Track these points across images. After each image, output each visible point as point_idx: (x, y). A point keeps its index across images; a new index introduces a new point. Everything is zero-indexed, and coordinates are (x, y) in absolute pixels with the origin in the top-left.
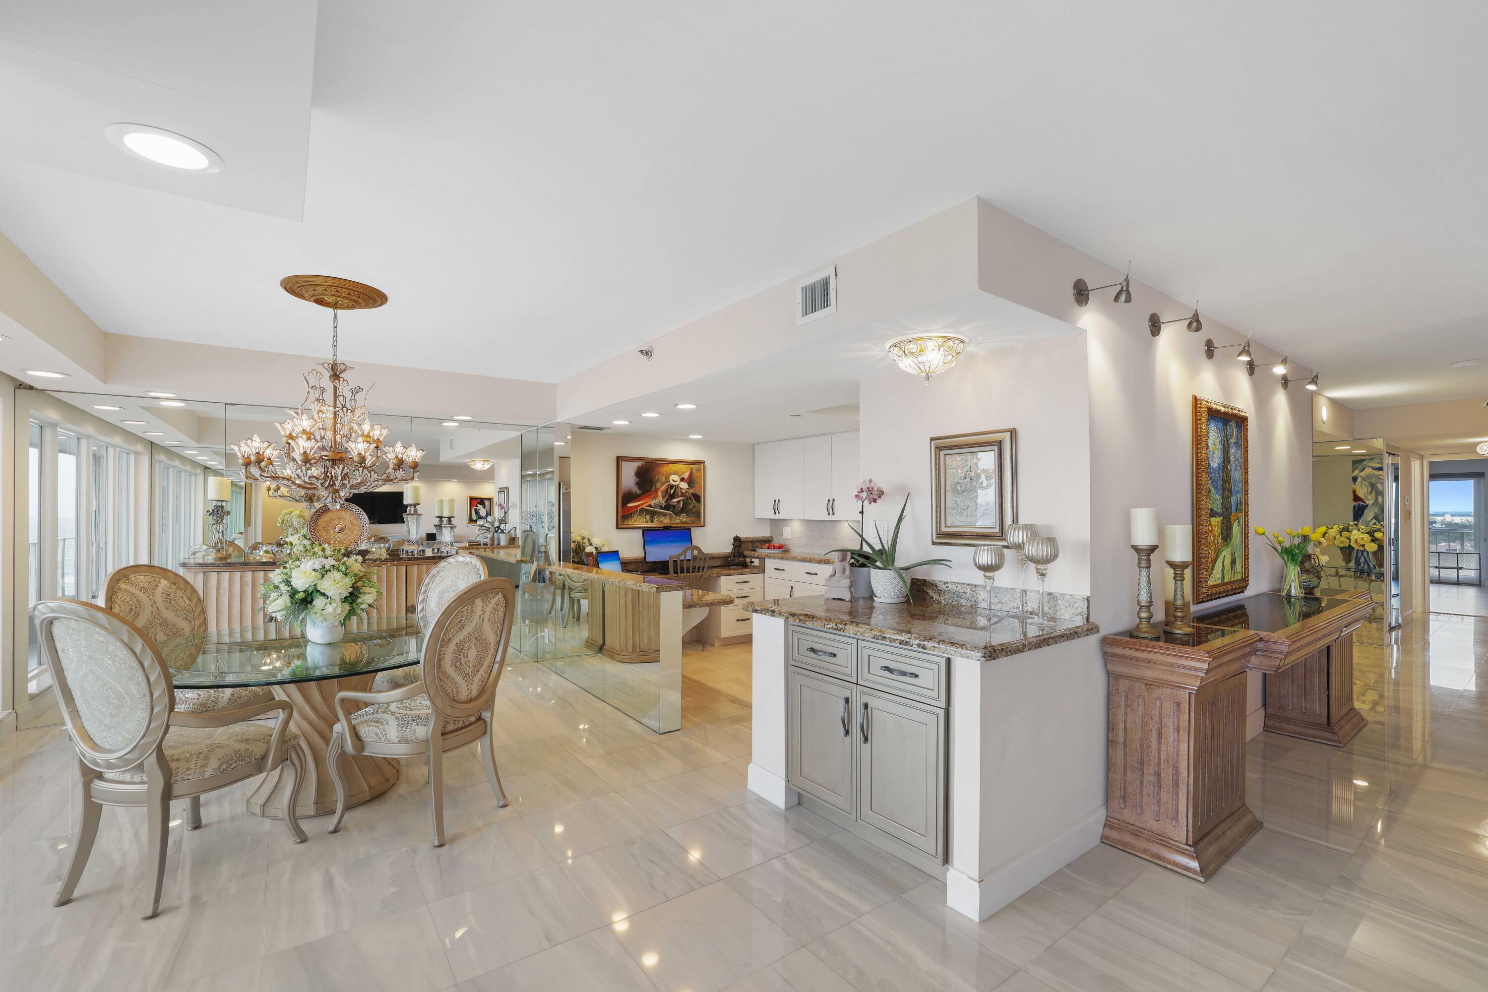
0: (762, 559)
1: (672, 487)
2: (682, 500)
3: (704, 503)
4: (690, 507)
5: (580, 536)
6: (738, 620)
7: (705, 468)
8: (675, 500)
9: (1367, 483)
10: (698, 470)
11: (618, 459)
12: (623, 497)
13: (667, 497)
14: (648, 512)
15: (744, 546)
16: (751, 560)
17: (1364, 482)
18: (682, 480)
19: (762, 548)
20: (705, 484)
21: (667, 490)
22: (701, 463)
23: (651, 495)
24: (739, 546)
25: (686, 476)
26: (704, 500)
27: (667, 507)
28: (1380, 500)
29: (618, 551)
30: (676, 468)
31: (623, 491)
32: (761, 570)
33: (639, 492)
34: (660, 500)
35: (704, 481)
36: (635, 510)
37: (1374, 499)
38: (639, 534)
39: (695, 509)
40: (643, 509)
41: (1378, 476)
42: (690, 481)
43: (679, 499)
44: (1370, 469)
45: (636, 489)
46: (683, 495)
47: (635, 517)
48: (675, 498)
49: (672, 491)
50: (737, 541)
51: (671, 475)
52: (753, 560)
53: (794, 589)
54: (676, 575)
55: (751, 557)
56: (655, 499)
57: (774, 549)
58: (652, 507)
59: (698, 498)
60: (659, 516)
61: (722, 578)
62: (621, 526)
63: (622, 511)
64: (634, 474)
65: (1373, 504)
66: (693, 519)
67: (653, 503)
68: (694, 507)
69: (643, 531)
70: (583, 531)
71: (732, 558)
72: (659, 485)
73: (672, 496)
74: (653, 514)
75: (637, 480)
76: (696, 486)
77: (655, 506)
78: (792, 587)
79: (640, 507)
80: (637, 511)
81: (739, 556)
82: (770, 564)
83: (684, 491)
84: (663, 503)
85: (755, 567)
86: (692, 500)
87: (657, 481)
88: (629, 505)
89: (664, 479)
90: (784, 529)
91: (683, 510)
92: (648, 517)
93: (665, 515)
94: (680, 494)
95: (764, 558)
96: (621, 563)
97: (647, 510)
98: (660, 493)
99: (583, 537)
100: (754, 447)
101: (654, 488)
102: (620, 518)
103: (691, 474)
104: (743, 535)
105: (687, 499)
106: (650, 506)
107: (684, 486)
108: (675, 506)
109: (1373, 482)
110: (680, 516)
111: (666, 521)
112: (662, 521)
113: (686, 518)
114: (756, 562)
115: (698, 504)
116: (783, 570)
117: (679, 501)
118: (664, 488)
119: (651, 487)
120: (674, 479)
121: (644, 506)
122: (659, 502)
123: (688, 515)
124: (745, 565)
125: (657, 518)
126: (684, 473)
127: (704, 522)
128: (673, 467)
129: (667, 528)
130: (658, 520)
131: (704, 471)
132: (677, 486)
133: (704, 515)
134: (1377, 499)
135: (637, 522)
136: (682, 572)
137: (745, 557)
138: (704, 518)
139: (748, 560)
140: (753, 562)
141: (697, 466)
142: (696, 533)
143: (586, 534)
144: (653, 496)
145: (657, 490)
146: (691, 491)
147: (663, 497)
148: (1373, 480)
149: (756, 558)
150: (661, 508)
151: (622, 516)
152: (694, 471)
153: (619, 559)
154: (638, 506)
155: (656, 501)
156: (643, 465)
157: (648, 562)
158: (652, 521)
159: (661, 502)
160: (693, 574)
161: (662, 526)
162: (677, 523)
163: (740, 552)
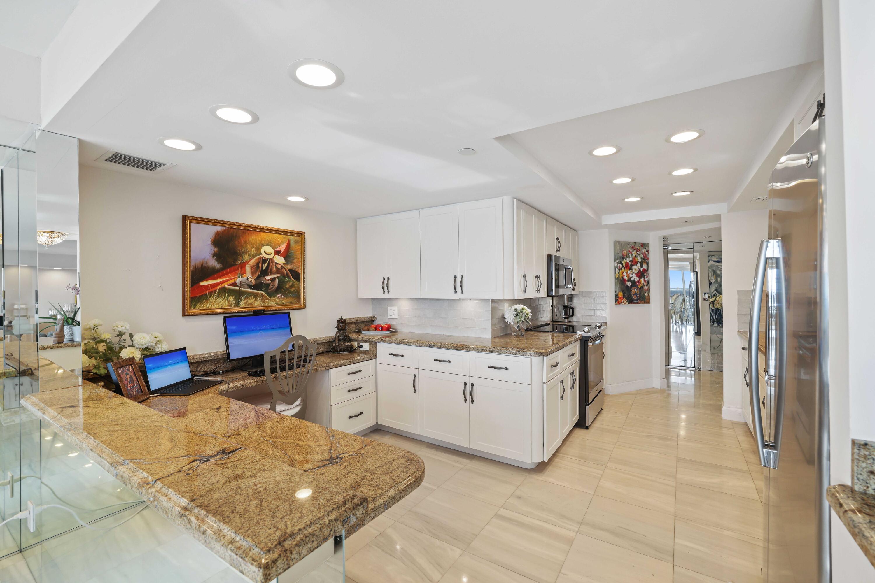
0: (373, 344)
1: (264, 261)
2: (278, 277)
3: (304, 281)
4: (288, 286)
5: (114, 330)
6: (350, 417)
7: (304, 239)
8: (268, 278)
9: (711, 270)
10: (297, 242)
11: (184, 218)
12: (193, 273)
13: (258, 273)
14: (231, 292)
15: (348, 328)
16: (358, 344)
17: (709, 269)
18: (277, 253)
19: (368, 330)
20: (304, 259)
21: (258, 264)
22: (300, 234)
23: (235, 270)
24: (344, 329)
25: (282, 248)
26: (304, 277)
27: (258, 286)
28: (719, 279)
29: (184, 349)
30: (270, 238)
31: (193, 264)
32: (373, 355)
33: (217, 266)
34: (248, 276)
35: (304, 255)
36: (213, 290)
37: (715, 279)
38: (219, 321)
39: (294, 289)
40: (223, 290)
41: (717, 266)
42: (287, 255)
43: (274, 276)
44: (712, 261)
45: (213, 263)
46: (278, 271)
47: (212, 300)
48: (268, 275)
49: (265, 266)
50: (342, 323)
51: (263, 245)
52: (361, 344)
53: (417, 378)
54: (273, 375)
55: (358, 341)
56: (241, 275)
57: (381, 330)
58: (237, 286)
59: (297, 275)
60: (247, 298)
61: (332, 370)
62: (189, 312)
63: (192, 291)
64: (209, 242)
65: (714, 282)
66: (292, 300)
67: (238, 281)
68: (292, 286)
69: (225, 318)
70: (120, 323)
71: (337, 343)
72: (246, 258)
73: (265, 273)
74: (238, 295)
75: (216, 250)
76: (295, 261)
77: (242, 284)
78: (415, 376)
79: (220, 286)
80: (215, 291)
81: (345, 340)
82: (383, 349)
83: (279, 267)
84: (252, 281)
85: (365, 352)
86: (290, 278)
87: (244, 253)
88: (202, 283)
89: (253, 251)
90: (389, 308)
91: (279, 289)
92: (231, 299)
93: (255, 296)
94: (274, 269)
95: (376, 343)
96: (190, 364)
97: (230, 290)
98: (248, 268)
99: (120, 332)
100: (356, 222)
101: (239, 262)
102: (188, 300)
103: (288, 246)
104: (348, 316)
105: (284, 276)
106: (234, 284)
107: (280, 260)
108: (269, 284)
109: (714, 269)
110: (274, 297)
111: (257, 304)
112: (251, 304)
113: (282, 299)
114: (366, 347)
115: (298, 283)
116: (402, 356)
117: (273, 280)
118: (253, 262)
119: (236, 260)
120: (267, 251)
121: (225, 285)
122: (247, 279)
123: (285, 295)
124: (351, 350)
125: (244, 299)
126: (280, 245)
127: (305, 303)
128: (264, 236)
129: (259, 313)
130: (246, 303)
131: (304, 244)
132: (271, 260)
133: (304, 295)
134: (717, 279)
135: (216, 306)
136: (283, 369)
137: (351, 340)
138: (305, 299)
139: (355, 344)
140: (362, 347)
141: (296, 238)
142: (295, 316)
143: (124, 326)
144: (238, 272)
145: (244, 265)
146: (289, 267)
147: (253, 273)
148: (714, 268)
149: (366, 342)
150: (250, 287)
151: (192, 299)
152: (292, 243)
153: (187, 359)
154: (218, 284)
155: (243, 279)
156: (224, 231)
157: (233, 360)
158: (237, 304)
159: (250, 279)
160: (298, 370)
161: (252, 309)
162: (272, 306)
163: (346, 336)
